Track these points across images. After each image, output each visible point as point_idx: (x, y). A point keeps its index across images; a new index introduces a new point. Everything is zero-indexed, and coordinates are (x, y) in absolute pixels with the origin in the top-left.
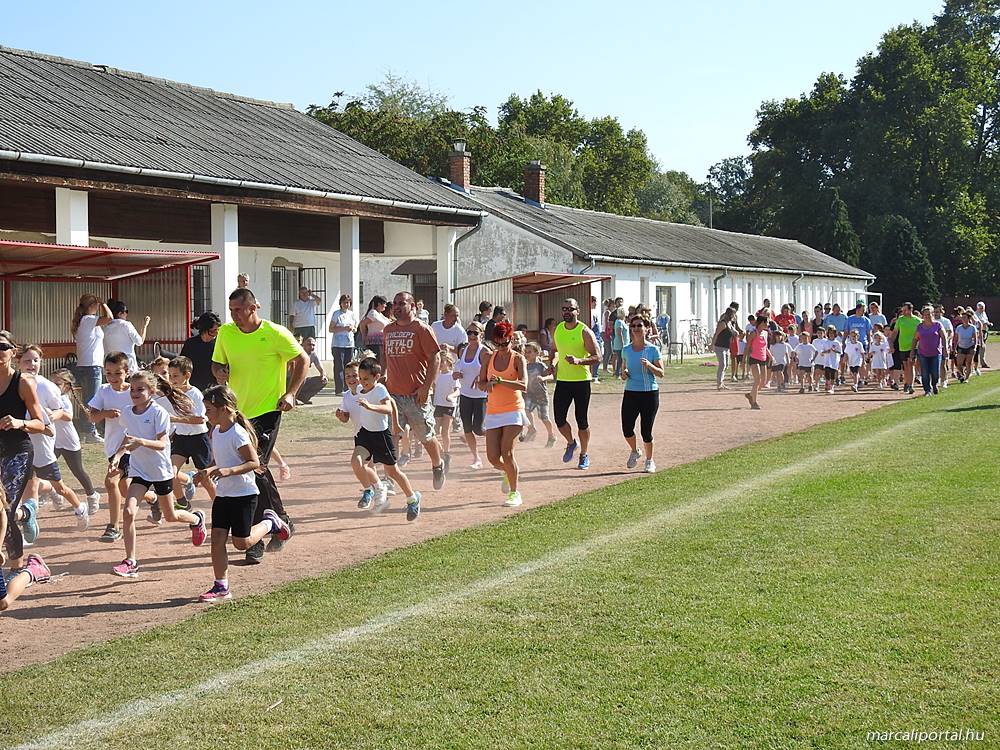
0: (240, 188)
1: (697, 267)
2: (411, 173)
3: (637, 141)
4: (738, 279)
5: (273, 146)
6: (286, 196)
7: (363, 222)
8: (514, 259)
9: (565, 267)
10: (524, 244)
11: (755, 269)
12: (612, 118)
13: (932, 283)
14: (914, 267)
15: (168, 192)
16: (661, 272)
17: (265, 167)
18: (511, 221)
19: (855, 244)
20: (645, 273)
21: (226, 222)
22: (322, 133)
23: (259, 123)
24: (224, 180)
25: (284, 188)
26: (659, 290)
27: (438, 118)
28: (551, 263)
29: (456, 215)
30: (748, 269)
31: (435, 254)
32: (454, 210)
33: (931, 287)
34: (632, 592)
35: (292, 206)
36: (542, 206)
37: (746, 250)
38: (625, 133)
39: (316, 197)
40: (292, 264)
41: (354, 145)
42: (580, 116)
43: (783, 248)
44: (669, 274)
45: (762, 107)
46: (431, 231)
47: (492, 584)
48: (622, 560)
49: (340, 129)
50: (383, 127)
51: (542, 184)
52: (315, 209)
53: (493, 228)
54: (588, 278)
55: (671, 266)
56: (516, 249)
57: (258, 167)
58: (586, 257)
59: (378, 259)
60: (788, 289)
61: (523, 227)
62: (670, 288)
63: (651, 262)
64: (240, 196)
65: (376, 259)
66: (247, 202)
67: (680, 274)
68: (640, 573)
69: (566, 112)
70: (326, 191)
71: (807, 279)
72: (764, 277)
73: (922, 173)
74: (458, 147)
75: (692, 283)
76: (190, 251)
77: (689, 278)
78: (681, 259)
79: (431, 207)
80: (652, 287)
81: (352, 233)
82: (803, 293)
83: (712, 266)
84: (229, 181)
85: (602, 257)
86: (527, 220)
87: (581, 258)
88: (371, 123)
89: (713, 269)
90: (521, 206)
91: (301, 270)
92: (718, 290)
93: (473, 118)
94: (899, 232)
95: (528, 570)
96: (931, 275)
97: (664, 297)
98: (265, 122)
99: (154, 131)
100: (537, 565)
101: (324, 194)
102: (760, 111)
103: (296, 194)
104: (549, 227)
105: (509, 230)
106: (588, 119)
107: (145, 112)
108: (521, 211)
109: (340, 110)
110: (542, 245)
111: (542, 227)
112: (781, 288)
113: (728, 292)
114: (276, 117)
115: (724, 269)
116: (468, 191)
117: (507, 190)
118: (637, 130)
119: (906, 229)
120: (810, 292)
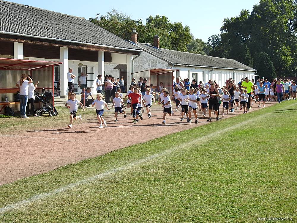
0: (68, 42)
1: (205, 67)
2: (120, 38)
3: (187, 30)
4: (217, 71)
5: (78, 30)
6: (82, 45)
7: (105, 53)
8: (150, 65)
9: (165, 67)
10: (153, 60)
11: (222, 68)
12: (180, 23)
13: (274, 73)
14: (269, 68)
15: (47, 44)
16: (194, 69)
17: (76, 36)
18: (149, 53)
19: (251, 61)
20: (189, 69)
21: (65, 53)
22: (93, 26)
23: (74, 23)
24: (64, 40)
25: (82, 43)
26: (193, 74)
27: (128, 22)
28: (161, 66)
29: (133, 51)
30: (220, 68)
31: (127, 63)
32: (133, 50)
33: (274, 74)
34: (184, 164)
35: (84, 48)
36: (159, 49)
37: (219, 62)
38: (184, 27)
39: (91, 45)
40: (84, 65)
41: (103, 30)
42: (170, 22)
43: (230, 62)
44: (196, 70)
45: (224, 20)
46: (125, 56)
47: (143, 161)
48: (182, 154)
49: (99, 25)
50: (111, 25)
51: (159, 42)
52: (91, 49)
53: (144, 55)
54: (172, 70)
55: (197, 67)
56: (151, 61)
57: (74, 36)
58: (172, 64)
59: (110, 64)
60: (232, 74)
61: (153, 55)
62: (196, 73)
63: (191, 66)
64: (69, 45)
65: (109, 64)
66: (71, 47)
67: (199, 69)
68: (187, 158)
69: (166, 21)
70: (94, 43)
71: (238, 72)
72: (225, 70)
73: (272, 40)
74: (134, 31)
75: (203, 72)
76: (53, 61)
77: (202, 71)
78: (200, 65)
79: (126, 49)
80: (191, 73)
81: (102, 56)
82: (236, 75)
83: (209, 67)
84: (65, 40)
85: (176, 64)
86: (154, 53)
87: (170, 64)
88: (108, 24)
89: (209, 68)
90: (152, 49)
91: (87, 67)
92: (211, 74)
93: (138, 22)
94: (265, 57)
95: (154, 157)
96: (274, 70)
97: (195, 76)
98: (76, 23)
99: (43, 25)
100: (156, 155)
101: (94, 44)
102: (224, 21)
103: (86, 45)
104: (160, 55)
105: (149, 56)
106: (173, 23)
107: (40, 20)
108: (152, 50)
109: (99, 19)
110: (158, 60)
111: (159, 55)
112: (229, 74)
113: (214, 75)
114: (79, 21)
115: (213, 68)
116: (137, 44)
117: (148, 44)
118: (187, 26)
119: (267, 56)
120: (238, 75)
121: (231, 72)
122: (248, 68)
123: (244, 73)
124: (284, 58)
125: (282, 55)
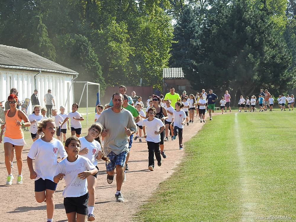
37: (4, 55)
60: (31, 81)
72: (19, 73)
119: (85, 43)
120: (43, 83)
121: (31, 76)
122: (59, 67)
123: (54, 78)
124: (116, 46)
125: (111, 41)
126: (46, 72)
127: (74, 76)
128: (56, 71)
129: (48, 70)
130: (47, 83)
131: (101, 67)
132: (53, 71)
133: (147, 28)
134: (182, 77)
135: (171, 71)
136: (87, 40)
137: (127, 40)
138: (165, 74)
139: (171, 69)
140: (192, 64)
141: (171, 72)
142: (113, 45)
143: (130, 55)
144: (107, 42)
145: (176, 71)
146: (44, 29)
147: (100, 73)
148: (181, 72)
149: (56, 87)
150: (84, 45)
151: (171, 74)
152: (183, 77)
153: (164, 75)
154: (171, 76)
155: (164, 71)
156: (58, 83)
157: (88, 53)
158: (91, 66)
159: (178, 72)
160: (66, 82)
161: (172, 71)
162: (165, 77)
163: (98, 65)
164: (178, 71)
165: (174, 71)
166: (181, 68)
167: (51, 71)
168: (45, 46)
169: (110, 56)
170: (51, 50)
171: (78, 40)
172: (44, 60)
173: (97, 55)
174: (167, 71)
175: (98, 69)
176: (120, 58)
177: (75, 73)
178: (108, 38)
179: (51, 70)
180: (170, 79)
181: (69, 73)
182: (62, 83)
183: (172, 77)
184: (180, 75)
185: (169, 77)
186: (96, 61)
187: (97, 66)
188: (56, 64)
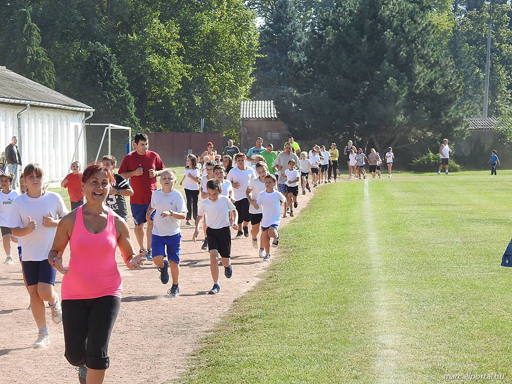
14: (115, 99)
60: (13, 122)
82: (26, 126)
112: (6, 120)
119: (106, 57)
120: (33, 125)
121: (12, 114)
122: (60, 98)
123: (52, 117)
124: (160, 63)
125: (150, 54)
126: (39, 106)
127: (87, 114)
128: (55, 106)
129: (42, 104)
130: (40, 125)
131: (133, 98)
132: (51, 105)
133: (213, 32)
134: (273, 116)
135: (254, 106)
136: (109, 52)
137: (179, 53)
138: (245, 112)
139: (254, 103)
140: (291, 94)
141: (255, 108)
142: (154, 60)
143: (184, 78)
144: (143, 56)
145: (263, 106)
146: (35, 33)
147: (132, 108)
148: (272, 108)
149: (55, 133)
150: (104, 61)
151: (255, 112)
152: (276, 116)
153: (242, 113)
154: (255, 114)
155: (242, 106)
156: (59, 126)
157: (111, 74)
158: (116, 97)
159: (266, 108)
160: (72, 125)
161: (257, 106)
162: (244, 117)
163: (128, 96)
164: (266, 106)
165: (260, 106)
166: (272, 101)
167: (46, 104)
168: (37, 62)
169: (149, 79)
170: (48, 69)
171: (95, 52)
172: (34, 86)
173: (126, 78)
174: (248, 106)
175: (129, 101)
176: (166, 83)
177: (88, 109)
178: (145, 48)
179: (48, 104)
180: (253, 121)
181: (78, 109)
182: (65, 127)
183: (257, 117)
184: (269, 113)
185: (251, 117)
186: (124, 88)
187: (126, 96)
188: (56, 92)
